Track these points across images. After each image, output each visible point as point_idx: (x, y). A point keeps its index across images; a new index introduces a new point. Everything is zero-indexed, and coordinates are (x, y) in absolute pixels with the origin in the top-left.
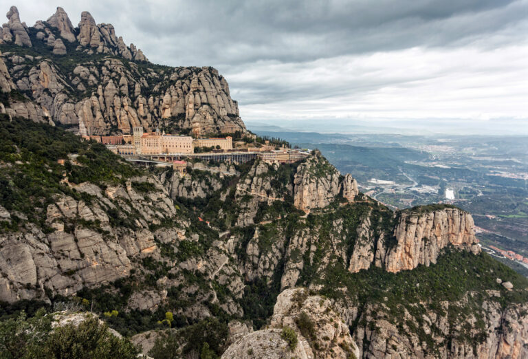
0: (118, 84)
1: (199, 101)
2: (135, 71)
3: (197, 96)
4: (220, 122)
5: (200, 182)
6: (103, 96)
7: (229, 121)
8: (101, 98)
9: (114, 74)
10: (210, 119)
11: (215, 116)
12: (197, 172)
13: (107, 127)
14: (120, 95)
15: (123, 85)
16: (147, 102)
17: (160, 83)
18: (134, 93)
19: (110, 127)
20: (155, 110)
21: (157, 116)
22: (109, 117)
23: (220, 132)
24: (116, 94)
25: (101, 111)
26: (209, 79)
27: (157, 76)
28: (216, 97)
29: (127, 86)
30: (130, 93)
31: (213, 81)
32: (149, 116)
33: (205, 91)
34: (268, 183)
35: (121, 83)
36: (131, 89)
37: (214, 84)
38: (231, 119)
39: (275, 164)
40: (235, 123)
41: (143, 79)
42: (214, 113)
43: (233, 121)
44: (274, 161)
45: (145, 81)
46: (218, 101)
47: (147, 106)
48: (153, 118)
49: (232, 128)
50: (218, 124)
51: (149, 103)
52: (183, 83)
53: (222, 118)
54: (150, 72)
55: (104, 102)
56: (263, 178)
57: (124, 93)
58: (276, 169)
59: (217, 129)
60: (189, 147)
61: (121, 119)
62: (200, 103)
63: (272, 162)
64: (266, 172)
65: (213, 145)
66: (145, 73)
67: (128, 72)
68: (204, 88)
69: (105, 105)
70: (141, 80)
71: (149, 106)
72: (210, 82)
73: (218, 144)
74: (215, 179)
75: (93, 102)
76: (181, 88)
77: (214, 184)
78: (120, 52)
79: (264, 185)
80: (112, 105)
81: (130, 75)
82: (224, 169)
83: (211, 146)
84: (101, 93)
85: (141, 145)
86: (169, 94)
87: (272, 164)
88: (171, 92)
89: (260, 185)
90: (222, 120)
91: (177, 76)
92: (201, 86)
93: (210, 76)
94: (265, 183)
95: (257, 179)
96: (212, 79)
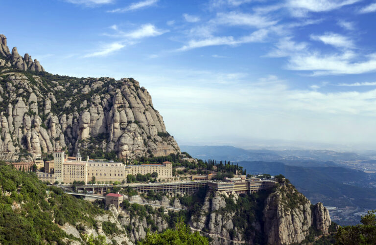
0: (27, 101)
1: (125, 120)
2: (40, 85)
3: (123, 112)
4: (152, 144)
5: (141, 220)
6: (13, 116)
7: (161, 142)
8: (11, 118)
9: (21, 91)
10: (140, 140)
11: (145, 136)
12: (135, 207)
13: (16, 151)
14: (31, 113)
15: (32, 102)
16: (60, 120)
17: (71, 98)
18: (43, 110)
19: (19, 152)
20: (69, 130)
21: (71, 136)
22: (18, 139)
23: (151, 156)
24: (26, 113)
25: (10, 132)
26: (134, 93)
27: (64, 90)
28: (144, 113)
29: (36, 104)
30: (39, 111)
31: (138, 95)
32: (63, 136)
33: (131, 107)
34: (230, 221)
35: (30, 100)
36: (42, 106)
37: (140, 98)
38: (163, 139)
39: (233, 196)
40: (168, 144)
41: (51, 94)
42: (143, 133)
43: (165, 141)
44: (231, 192)
45: (53, 96)
46: (147, 119)
47: (60, 125)
48: (67, 140)
49: (165, 150)
50: (149, 146)
51: (61, 122)
52: (102, 99)
53: (152, 138)
54: (55, 85)
55: (13, 124)
56: (223, 215)
57: (34, 112)
58: (235, 202)
59: (149, 151)
60: (120, 175)
61: (32, 142)
62: (126, 122)
63: (229, 194)
64: (224, 206)
65: (149, 172)
66: (51, 87)
67: (35, 87)
68: (130, 103)
69: (14, 126)
70: (49, 95)
71: (61, 126)
72: (135, 97)
73: (155, 171)
74: (158, 216)
75: (3, 123)
76: (101, 104)
77: (158, 223)
78: (14, 63)
79: (225, 224)
80: (22, 126)
81: (38, 91)
82: (168, 203)
83: (146, 173)
84: (11, 113)
85: (63, 173)
86: (88, 111)
87: (230, 196)
88: (90, 109)
89: (221, 223)
90: (153, 140)
91: (90, 89)
92: (126, 101)
93: (135, 90)
94: (227, 221)
95: (216, 217)
96: (138, 93)
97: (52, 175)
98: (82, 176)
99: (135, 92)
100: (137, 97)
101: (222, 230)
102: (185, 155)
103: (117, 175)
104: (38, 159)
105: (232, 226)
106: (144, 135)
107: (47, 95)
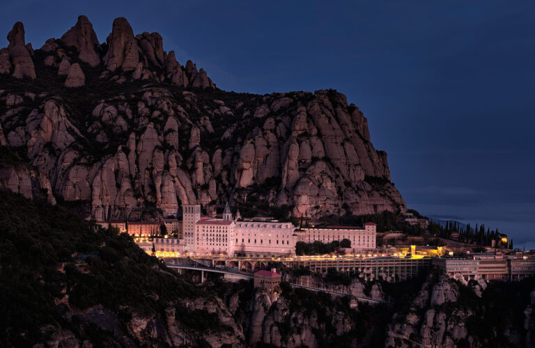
0: (162, 129)
1: (309, 155)
2: (192, 106)
3: (306, 146)
5: (308, 315)
6: (136, 151)
7: (369, 192)
8: (132, 155)
9: (156, 113)
10: (330, 188)
11: (341, 181)
13: (138, 205)
14: (165, 147)
15: (171, 131)
16: (211, 159)
17: (236, 124)
18: (188, 143)
19: (142, 206)
20: (225, 174)
21: (227, 183)
22: (143, 187)
23: (349, 213)
24: (157, 147)
25: (131, 177)
26: (328, 112)
27: (230, 113)
28: (342, 144)
29: (177, 134)
30: (181, 144)
31: (336, 117)
32: (213, 184)
33: (319, 135)
34: (462, 325)
35: (167, 127)
36: (184, 136)
37: (338, 121)
38: (373, 187)
39: (476, 283)
40: (381, 195)
41: (205, 119)
42: (337, 176)
43: (377, 191)
44: (473, 276)
45: (208, 122)
46: (345, 154)
47: (210, 166)
48: (220, 189)
49: (375, 207)
50: (346, 198)
51: (213, 161)
52: (277, 123)
53: (354, 185)
54: (218, 106)
55: (137, 163)
56: (448, 313)
57: (171, 145)
58: (479, 294)
59: (345, 206)
60: (285, 242)
61: (163, 191)
62: (310, 158)
63: (469, 279)
64: (454, 300)
65: (336, 239)
66: (209, 109)
67: (180, 108)
68: (319, 130)
69: (138, 167)
70: (202, 122)
71: (213, 167)
72: (330, 119)
73: (346, 237)
74: (338, 310)
75: (120, 162)
76: (274, 131)
77: (337, 322)
78: (169, 76)
79: (452, 329)
80: (149, 166)
81: (184, 113)
82: (360, 290)
83: (331, 240)
84: (133, 147)
85: (196, 237)
86: (252, 143)
87: (470, 282)
88: (254, 140)
89: (443, 328)
90: (354, 188)
91: (267, 110)
92: (312, 126)
93: (331, 108)
94: (455, 325)
95: (435, 316)
96: (336, 112)
97: (180, 240)
98: (225, 243)
99: (331, 111)
100: (333, 118)
101: (444, 339)
102: (412, 214)
103: (280, 242)
104: (172, 217)
105: (464, 335)
106: (338, 180)
107: (199, 120)
